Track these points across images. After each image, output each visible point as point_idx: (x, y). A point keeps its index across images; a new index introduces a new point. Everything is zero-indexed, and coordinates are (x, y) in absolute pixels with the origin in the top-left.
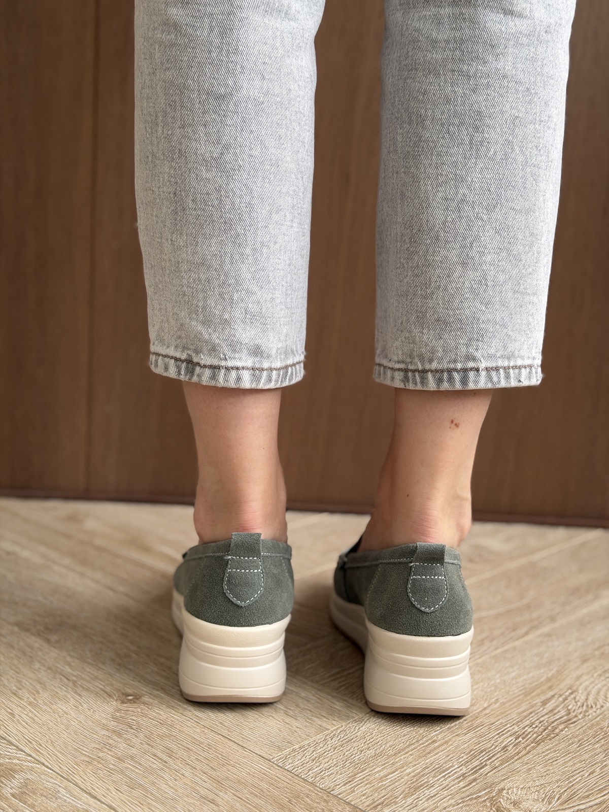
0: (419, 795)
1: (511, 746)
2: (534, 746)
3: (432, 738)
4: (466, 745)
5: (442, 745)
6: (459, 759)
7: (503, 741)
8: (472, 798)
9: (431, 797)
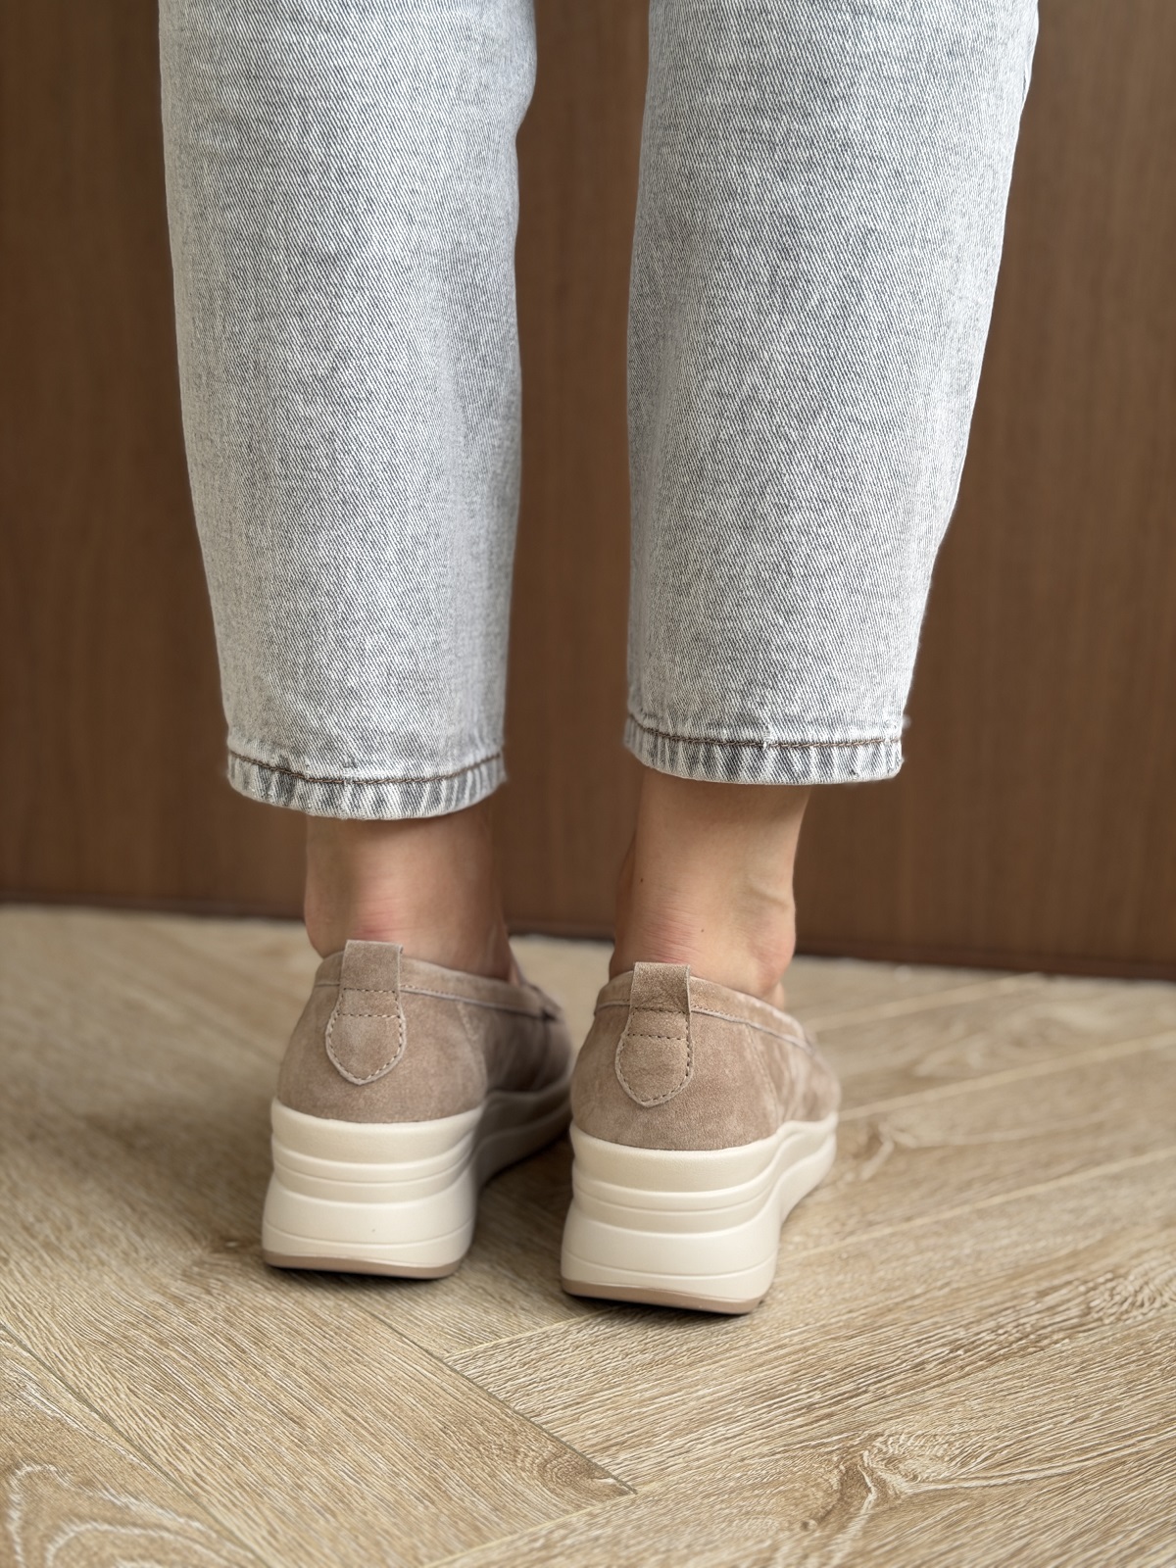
0: (703, 1433)
1: (935, 1363)
2: (982, 1366)
3: (780, 1340)
4: (841, 1356)
5: (794, 1353)
6: (815, 1379)
7: (921, 1354)
8: (806, 1447)
9: (728, 1439)
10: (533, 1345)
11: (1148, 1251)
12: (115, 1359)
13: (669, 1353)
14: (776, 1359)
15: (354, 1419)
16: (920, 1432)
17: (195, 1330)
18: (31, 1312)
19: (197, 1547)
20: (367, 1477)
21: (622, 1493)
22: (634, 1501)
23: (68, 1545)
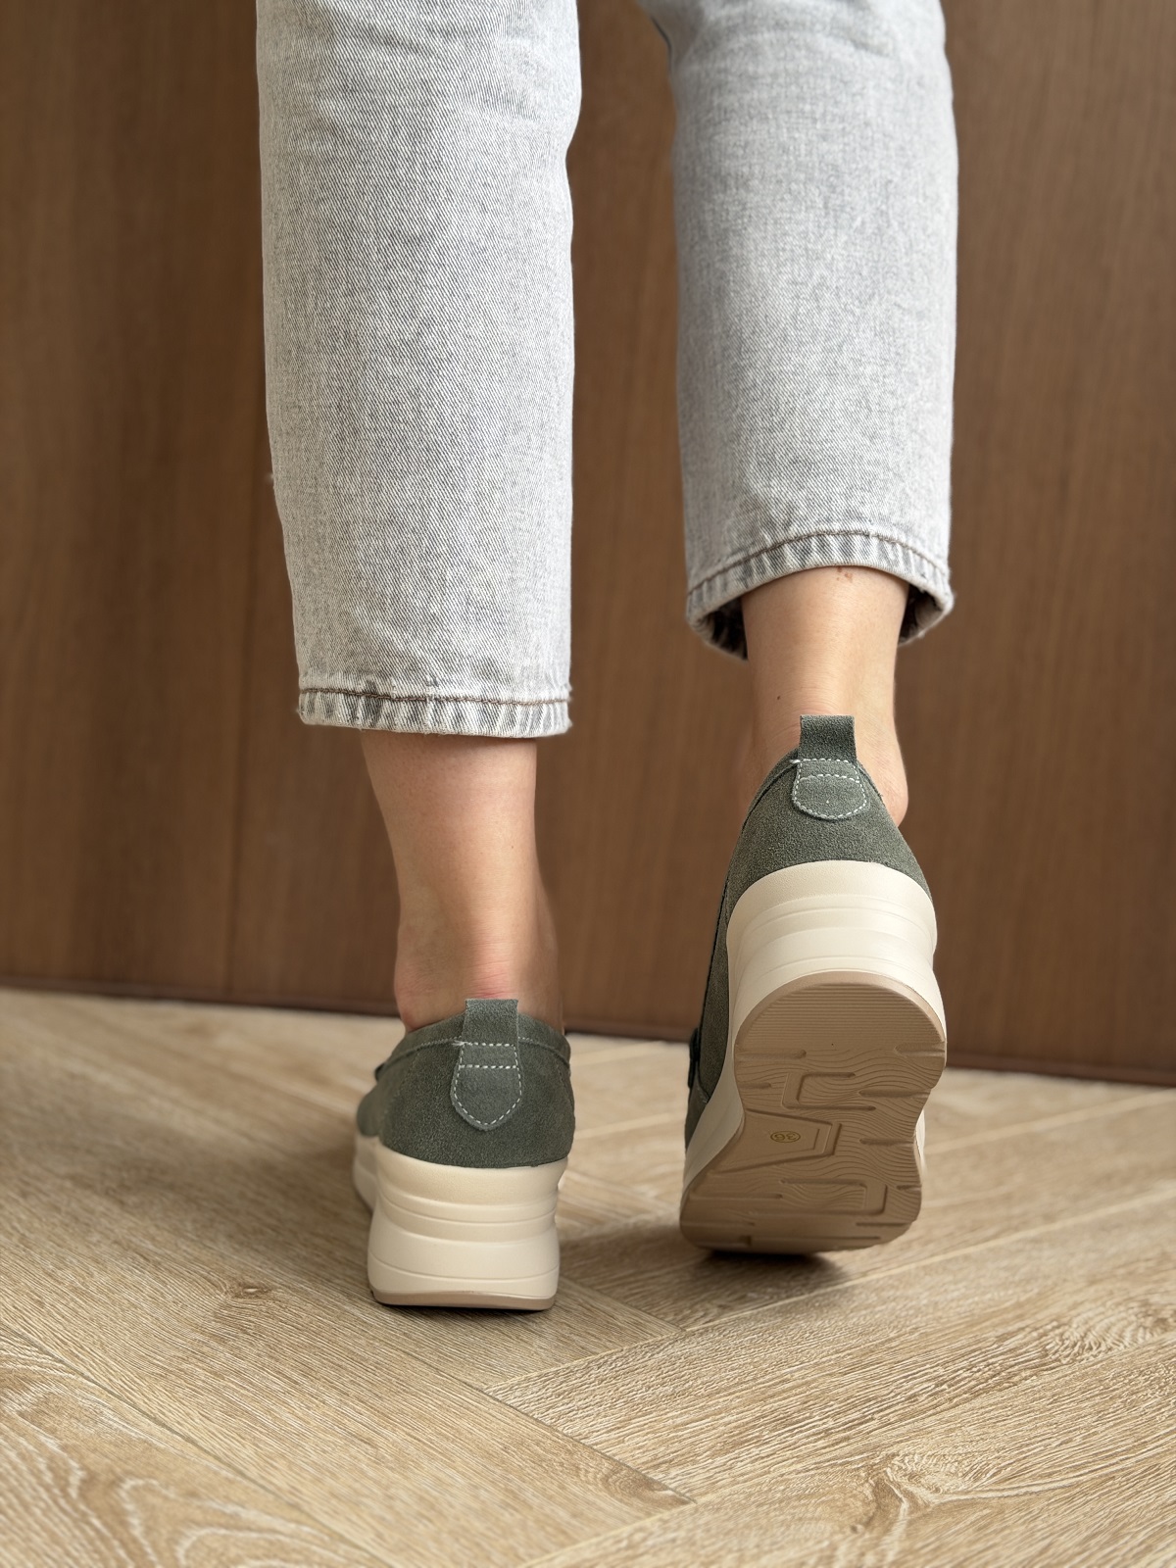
0: (739, 1453)
1: (925, 1396)
2: (967, 1398)
3: (782, 1376)
4: (841, 1390)
5: (798, 1386)
6: (824, 1408)
7: (911, 1388)
8: (835, 1465)
9: (763, 1458)
10: (561, 1379)
11: (1082, 1303)
12: (177, 1389)
13: (687, 1385)
14: (784, 1391)
15: (419, 1441)
16: (930, 1453)
17: (244, 1364)
18: (82, 1348)
19: (314, 1548)
20: (449, 1488)
21: (684, 1503)
22: (696, 1510)
23: (194, 1546)
